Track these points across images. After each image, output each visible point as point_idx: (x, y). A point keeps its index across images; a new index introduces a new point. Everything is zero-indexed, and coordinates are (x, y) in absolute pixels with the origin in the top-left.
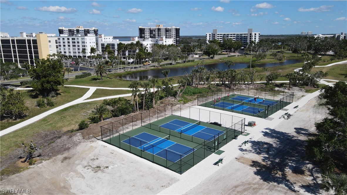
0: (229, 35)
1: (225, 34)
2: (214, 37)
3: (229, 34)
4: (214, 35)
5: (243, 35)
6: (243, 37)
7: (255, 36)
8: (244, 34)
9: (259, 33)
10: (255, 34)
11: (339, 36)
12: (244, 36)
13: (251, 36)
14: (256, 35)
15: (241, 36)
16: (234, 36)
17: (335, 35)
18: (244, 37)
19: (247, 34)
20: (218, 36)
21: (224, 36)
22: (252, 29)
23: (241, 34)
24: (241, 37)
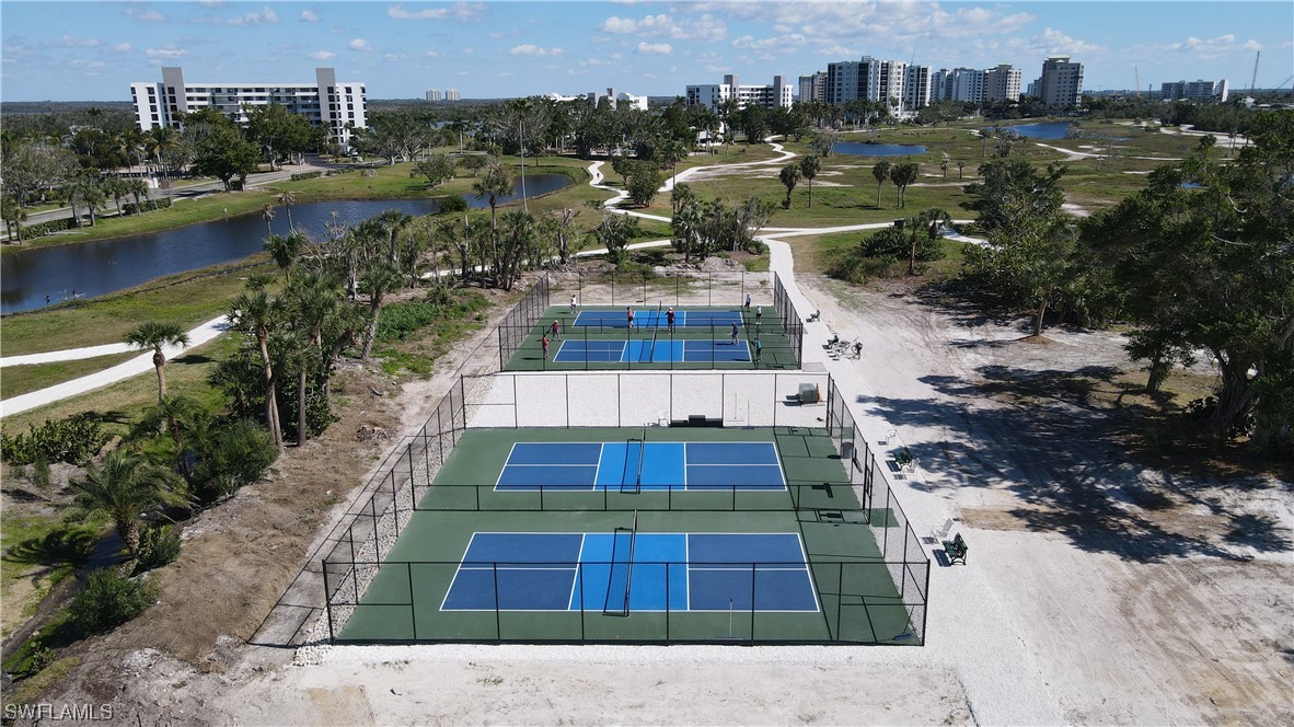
0: (239, 94)
1: (219, 90)
2: (173, 99)
3: (236, 90)
4: (171, 90)
5: (297, 94)
6: (299, 101)
7: (349, 99)
8: (303, 90)
9: (363, 86)
10: (349, 90)
11: (604, 101)
12: (304, 98)
13: (331, 99)
14: (352, 94)
15: (289, 98)
16: (261, 98)
17: (592, 97)
18: (304, 102)
19: (316, 90)
20: (189, 99)
21: (217, 95)
22: (332, 70)
23: (288, 90)
24: (291, 103)
